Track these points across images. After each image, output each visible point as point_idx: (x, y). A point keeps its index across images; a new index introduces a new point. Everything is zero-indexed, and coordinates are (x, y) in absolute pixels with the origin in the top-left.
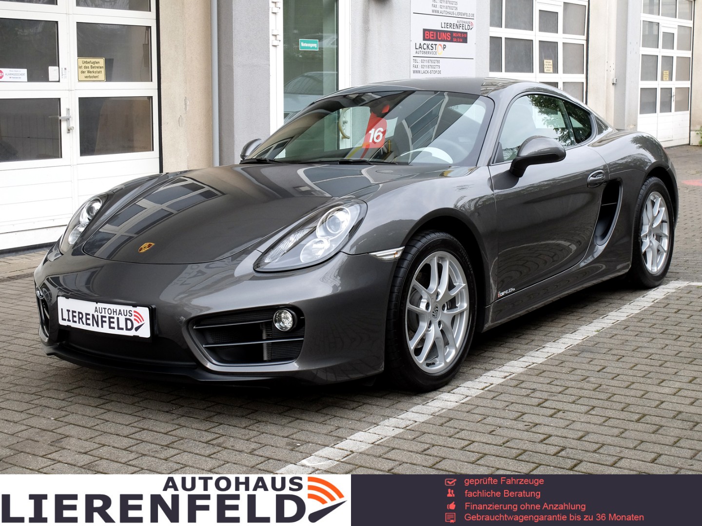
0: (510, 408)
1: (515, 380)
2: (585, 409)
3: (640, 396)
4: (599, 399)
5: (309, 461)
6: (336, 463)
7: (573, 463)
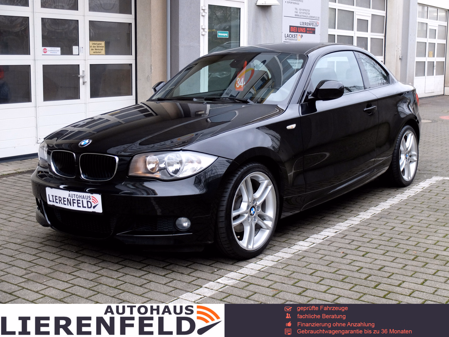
2: (383, 252)
4: (390, 246)
5: (222, 280)
7: (375, 284)
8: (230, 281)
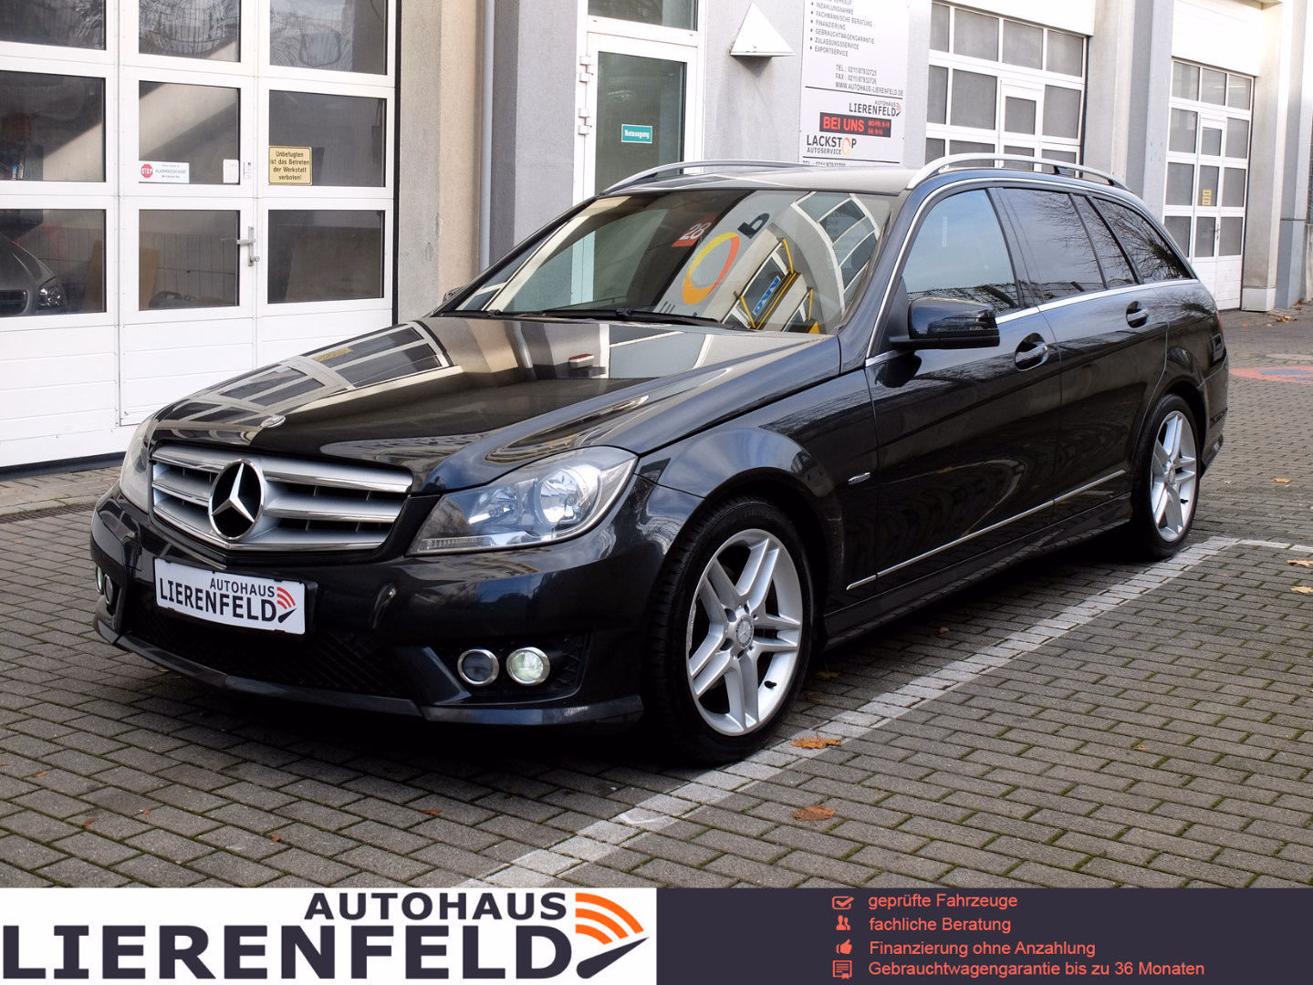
0: (954, 739)
1: (960, 693)
2: (1072, 744)
3: (1160, 726)
4: (1095, 729)
5: (631, 817)
6: (674, 821)
7: (1053, 834)
8: (652, 821)
